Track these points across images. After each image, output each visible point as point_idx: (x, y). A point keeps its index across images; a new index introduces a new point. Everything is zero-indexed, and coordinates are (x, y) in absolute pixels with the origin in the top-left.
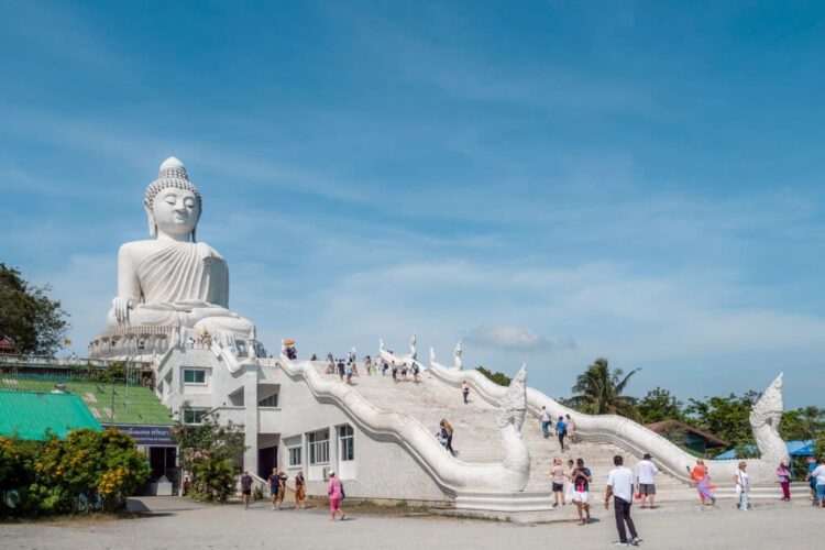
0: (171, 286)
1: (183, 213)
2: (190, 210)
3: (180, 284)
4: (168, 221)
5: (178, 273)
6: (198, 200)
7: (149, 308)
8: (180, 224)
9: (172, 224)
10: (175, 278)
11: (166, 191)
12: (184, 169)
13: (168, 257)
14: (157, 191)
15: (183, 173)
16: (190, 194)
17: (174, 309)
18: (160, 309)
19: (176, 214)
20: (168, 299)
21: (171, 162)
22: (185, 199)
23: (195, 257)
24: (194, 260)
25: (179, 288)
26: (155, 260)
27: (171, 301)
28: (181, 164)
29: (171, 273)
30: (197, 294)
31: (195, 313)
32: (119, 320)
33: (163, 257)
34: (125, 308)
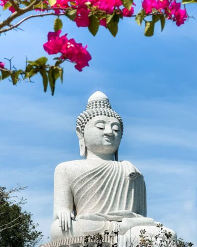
0: (103, 199)
1: (110, 137)
2: (116, 134)
3: (110, 196)
4: (97, 143)
5: (108, 187)
6: (121, 125)
7: (87, 219)
8: (109, 145)
9: (101, 145)
10: (106, 191)
11: (97, 118)
12: (108, 100)
13: (100, 174)
14: (88, 119)
15: (107, 103)
16: (116, 121)
17: (107, 219)
18: (96, 219)
19: (105, 138)
20: (100, 210)
21: (98, 95)
22: (112, 125)
23: (122, 173)
24: (121, 176)
25: (109, 200)
26: (89, 176)
27: (103, 211)
28: (106, 97)
29: (102, 188)
30: (124, 205)
31: (125, 222)
32: (63, 230)
33: (96, 174)
34: (69, 219)
